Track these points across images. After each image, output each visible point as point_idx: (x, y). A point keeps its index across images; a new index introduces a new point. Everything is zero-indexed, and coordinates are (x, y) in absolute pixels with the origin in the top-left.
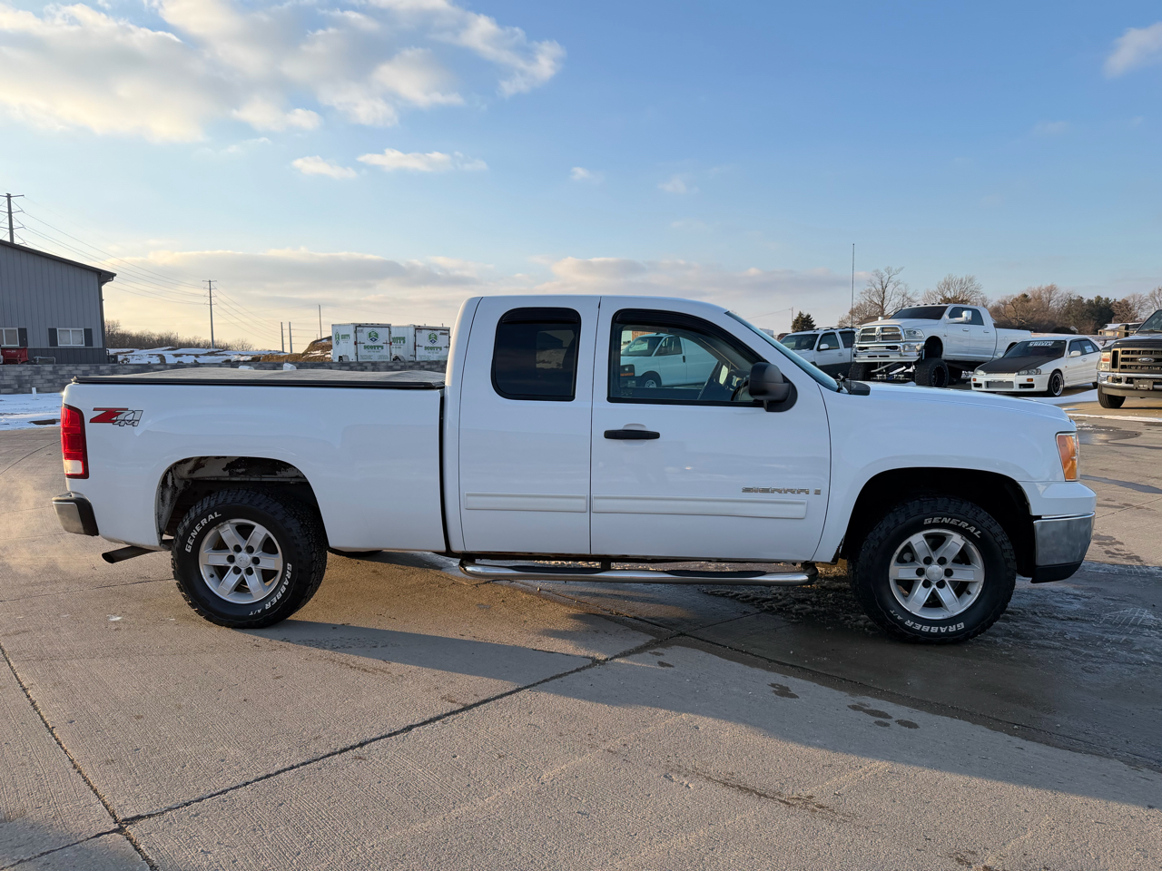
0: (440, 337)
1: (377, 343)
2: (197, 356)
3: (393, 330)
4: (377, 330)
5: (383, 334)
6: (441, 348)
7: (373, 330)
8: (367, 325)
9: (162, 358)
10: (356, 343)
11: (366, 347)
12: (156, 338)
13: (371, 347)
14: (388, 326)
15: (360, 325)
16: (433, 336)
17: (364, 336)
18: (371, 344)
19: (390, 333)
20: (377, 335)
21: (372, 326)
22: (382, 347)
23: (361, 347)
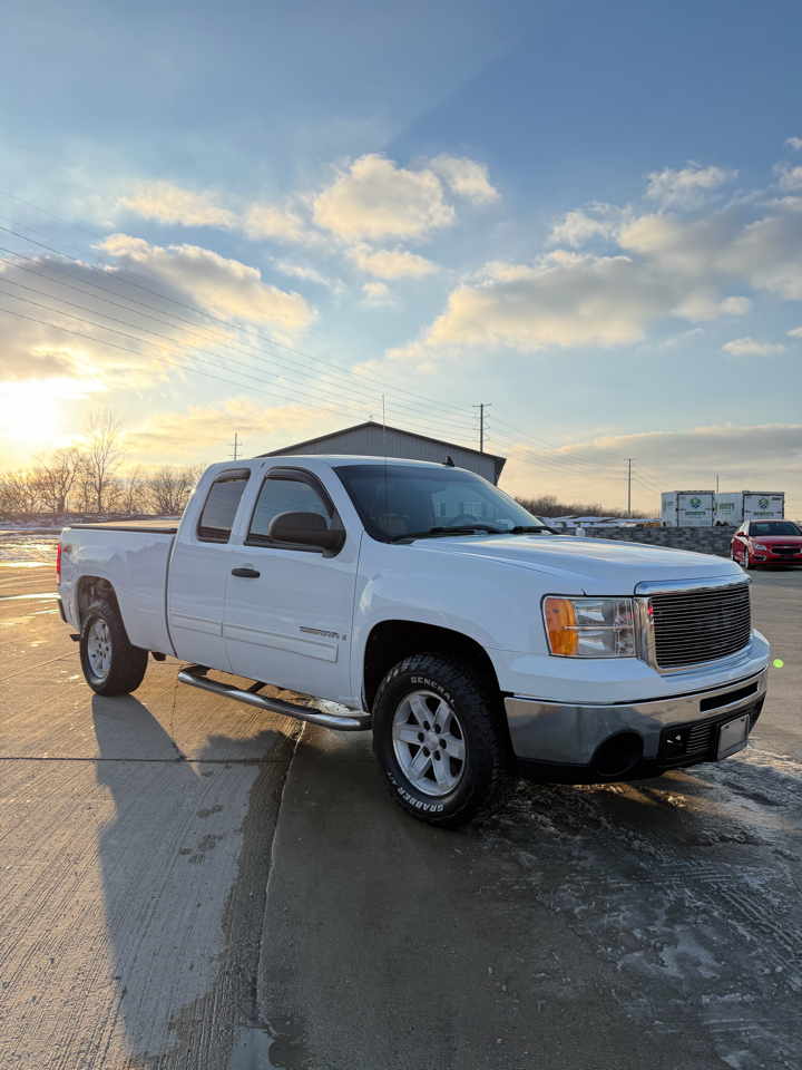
0: (772, 503)
1: (698, 510)
2: (592, 523)
3: (716, 497)
4: (699, 497)
5: (706, 502)
6: (772, 514)
7: (695, 498)
8: (689, 493)
9: (564, 524)
10: (677, 510)
11: (687, 513)
12: (585, 509)
13: (693, 513)
14: (712, 493)
15: (682, 493)
16: (763, 502)
17: (685, 504)
18: (693, 510)
19: (713, 499)
20: (699, 502)
21: (695, 493)
22: (704, 513)
23: (682, 513)
